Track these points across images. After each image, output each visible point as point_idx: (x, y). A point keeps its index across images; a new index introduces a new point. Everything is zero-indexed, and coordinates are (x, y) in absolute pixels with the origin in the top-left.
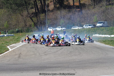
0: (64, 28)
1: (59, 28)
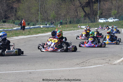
0: (116, 20)
1: (111, 19)
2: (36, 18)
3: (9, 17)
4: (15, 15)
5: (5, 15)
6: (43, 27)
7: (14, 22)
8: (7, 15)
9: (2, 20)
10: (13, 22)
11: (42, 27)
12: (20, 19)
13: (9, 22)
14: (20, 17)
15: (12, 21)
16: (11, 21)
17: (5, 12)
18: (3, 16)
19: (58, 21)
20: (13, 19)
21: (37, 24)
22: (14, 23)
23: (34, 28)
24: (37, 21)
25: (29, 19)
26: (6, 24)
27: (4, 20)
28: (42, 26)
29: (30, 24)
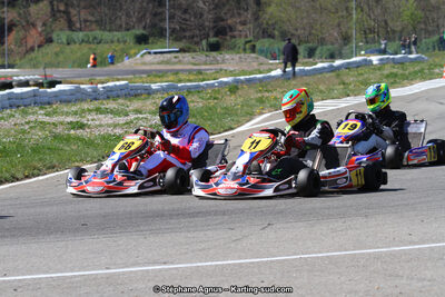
2: (339, 25)
3: (231, 29)
4: (257, 18)
5: (218, 19)
6: (381, 60)
7: (254, 46)
8: (223, 20)
9: (204, 42)
10: (248, 46)
11: (375, 62)
12: (276, 33)
13: (232, 48)
14: (277, 27)
15: (247, 42)
16: (240, 42)
17: (217, 6)
18: (207, 24)
19: (429, 33)
20: (246, 36)
21: (346, 50)
22: (253, 49)
23: (348, 66)
24: (346, 39)
25: (313, 31)
26: (227, 57)
27: (213, 40)
28: (375, 59)
29: (317, 52)
